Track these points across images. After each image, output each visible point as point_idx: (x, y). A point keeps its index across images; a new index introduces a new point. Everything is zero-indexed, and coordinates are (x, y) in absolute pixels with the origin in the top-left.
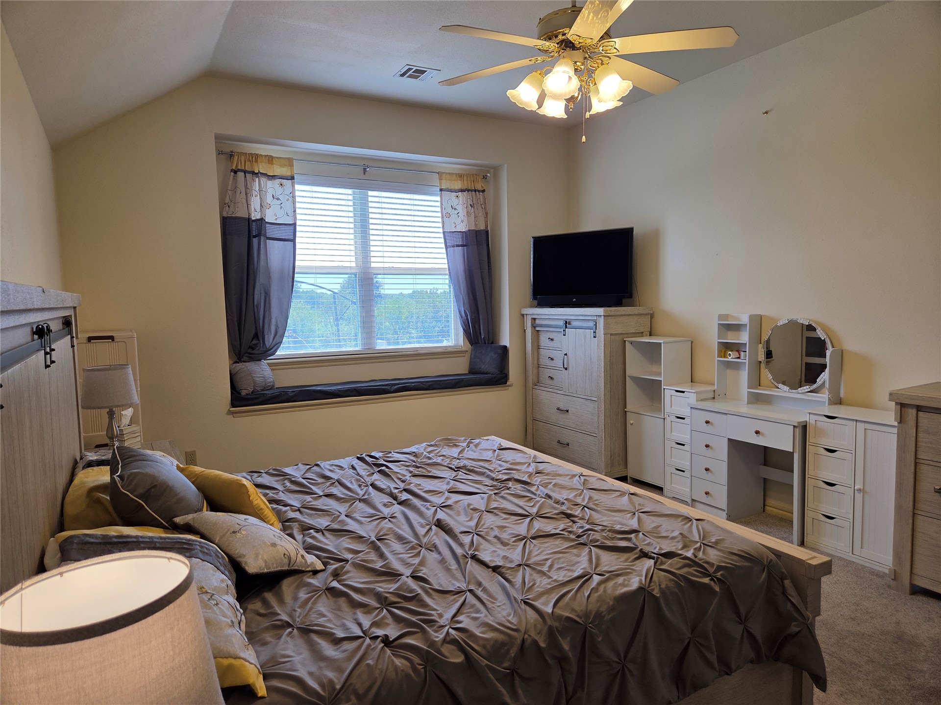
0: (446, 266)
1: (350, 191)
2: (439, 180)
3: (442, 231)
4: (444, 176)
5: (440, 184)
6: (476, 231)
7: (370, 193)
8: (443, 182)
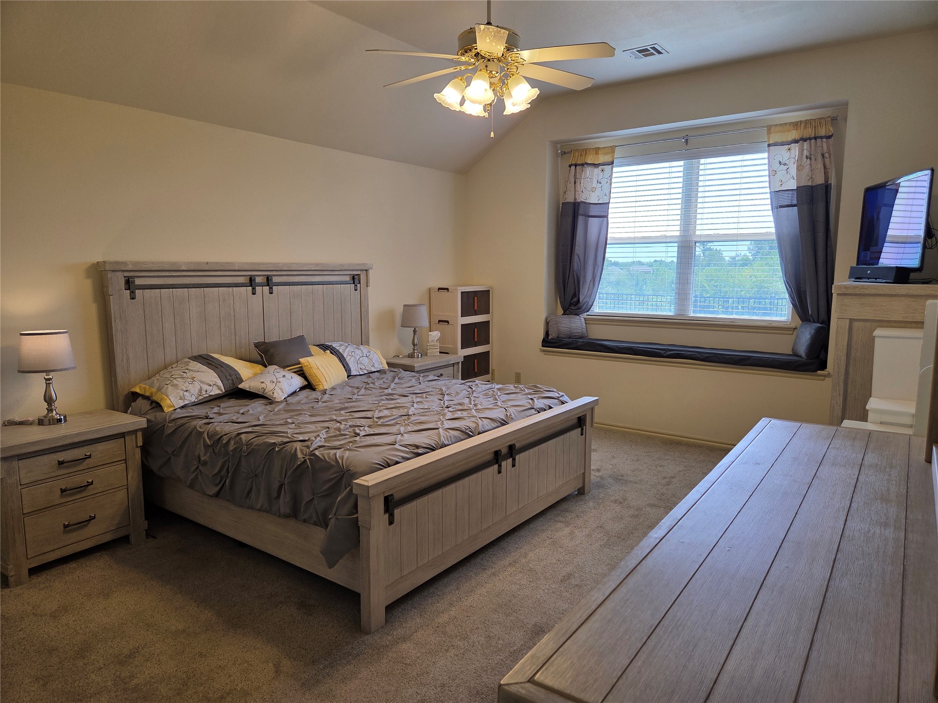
0: (773, 230)
1: (682, 163)
2: (767, 134)
3: (769, 192)
4: (773, 129)
5: (769, 138)
6: (812, 187)
7: (702, 161)
8: (772, 136)
